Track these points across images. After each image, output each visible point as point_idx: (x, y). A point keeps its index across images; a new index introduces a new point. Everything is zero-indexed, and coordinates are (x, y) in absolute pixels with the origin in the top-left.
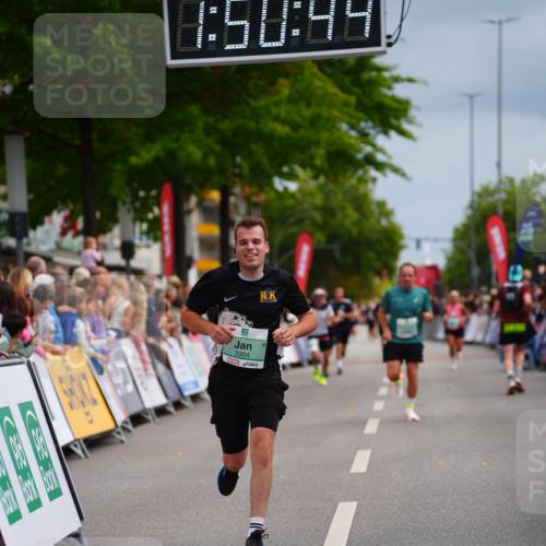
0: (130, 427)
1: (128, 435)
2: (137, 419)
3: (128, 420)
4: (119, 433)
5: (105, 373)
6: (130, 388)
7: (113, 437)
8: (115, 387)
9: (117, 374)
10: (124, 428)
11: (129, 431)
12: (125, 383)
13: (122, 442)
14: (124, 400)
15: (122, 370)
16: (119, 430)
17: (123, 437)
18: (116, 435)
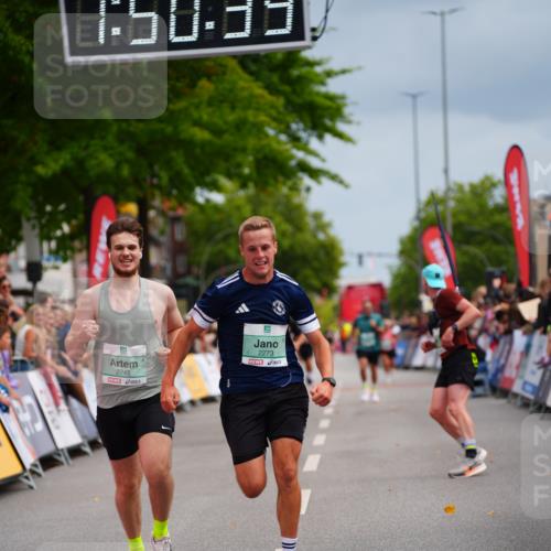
0: (40, 470)
1: (39, 479)
2: (48, 462)
3: (38, 463)
4: (27, 478)
5: (11, 410)
6: (40, 426)
7: (20, 482)
8: (21, 426)
9: (24, 411)
10: (33, 472)
11: (39, 475)
12: (34, 421)
13: (31, 488)
14: (33, 440)
15: (30, 406)
16: (27, 474)
17: (32, 483)
18: (25, 481)
